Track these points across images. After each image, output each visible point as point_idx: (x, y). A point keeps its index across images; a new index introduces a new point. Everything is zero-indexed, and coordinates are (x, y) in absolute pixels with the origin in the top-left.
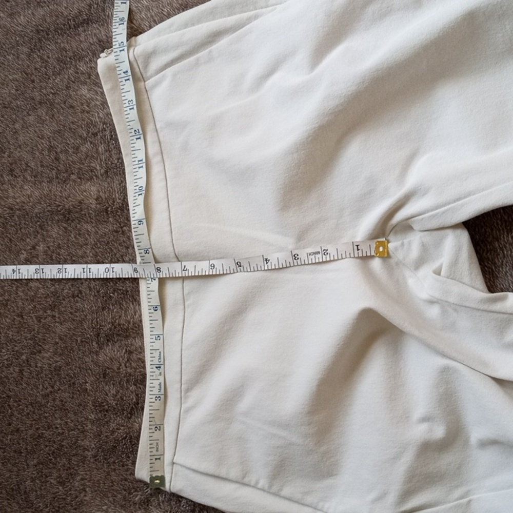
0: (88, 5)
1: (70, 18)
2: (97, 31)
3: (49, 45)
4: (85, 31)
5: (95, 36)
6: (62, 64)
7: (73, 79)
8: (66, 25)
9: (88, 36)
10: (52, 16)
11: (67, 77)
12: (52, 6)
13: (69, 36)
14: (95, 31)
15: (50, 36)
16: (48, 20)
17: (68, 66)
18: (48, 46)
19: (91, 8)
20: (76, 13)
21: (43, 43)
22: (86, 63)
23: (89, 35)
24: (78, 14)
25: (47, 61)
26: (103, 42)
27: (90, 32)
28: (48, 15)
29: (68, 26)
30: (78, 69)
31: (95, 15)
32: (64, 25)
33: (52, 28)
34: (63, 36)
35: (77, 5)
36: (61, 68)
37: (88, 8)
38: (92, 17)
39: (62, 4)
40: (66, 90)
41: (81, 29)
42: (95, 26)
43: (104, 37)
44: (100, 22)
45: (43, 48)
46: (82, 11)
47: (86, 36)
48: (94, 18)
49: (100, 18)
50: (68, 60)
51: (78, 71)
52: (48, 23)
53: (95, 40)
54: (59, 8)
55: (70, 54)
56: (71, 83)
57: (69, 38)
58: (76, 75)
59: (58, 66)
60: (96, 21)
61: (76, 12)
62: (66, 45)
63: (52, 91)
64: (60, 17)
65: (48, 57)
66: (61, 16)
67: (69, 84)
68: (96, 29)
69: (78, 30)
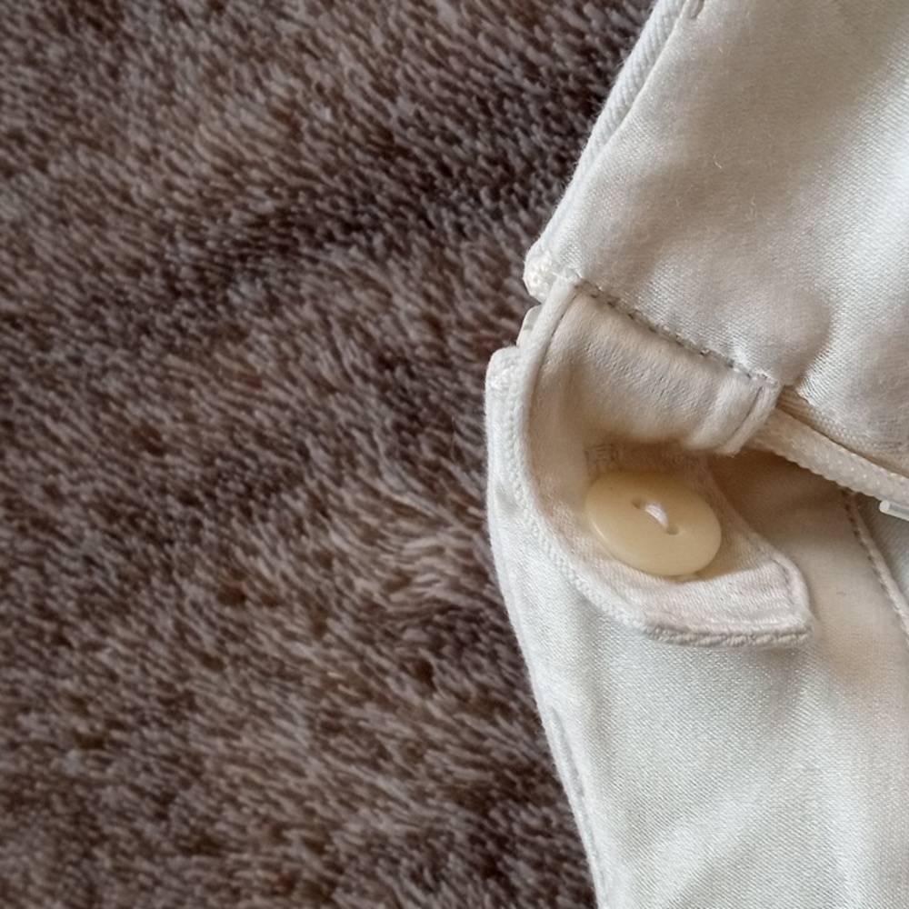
0: (279, 116)
1: (170, 215)
2: (359, 294)
3: (55, 414)
4: (272, 306)
5: (347, 332)
6: (133, 541)
7: (208, 642)
8: (149, 271)
9: (301, 339)
10: (65, 222)
11: (165, 623)
12: (66, 158)
13: (170, 348)
14: (343, 301)
15: (58, 355)
16: (44, 245)
17: (176, 551)
18: (48, 421)
19: (295, 131)
20: (206, 180)
21: (18, 404)
22: (292, 530)
23: (308, 328)
24: (220, 182)
25: (45, 524)
26: (406, 362)
27: (307, 311)
28: (45, 220)
29: (158, 282)
30: (239, 574)
31: (336, 182)
32: (136, 270)
33: (70, 298)
34: (136, 350)
35: (217, 125)
36: (132, 570)
37: (276, 131)
38: (313, 195)
39: (125, 140)
40: (163, 726)
41: (245, 292)
42: (337, 257)
43: (413, 335)
44: (377, 226)
45: (20, 437)
46: (240, 164)
47: (289, 335)
48: (324, 205)
49: (370, 199)
50: (177, 509)
51: (245, 587)
52: (47, 269)
53: (352, 355)
54: (106, 166)
55: (184, 467)
56: (197, 668)
57: (172, 360)
58: (228, 611)
59: (111, 557)
60: (348, 228)
61: (205, 169)
62: (158, 412)
63: (83, 728)
64: (110, 218)
65: (52, 493)
66: (119, 212)
67: (184, 677)
68: (353, 281)
69: (226, 300)
